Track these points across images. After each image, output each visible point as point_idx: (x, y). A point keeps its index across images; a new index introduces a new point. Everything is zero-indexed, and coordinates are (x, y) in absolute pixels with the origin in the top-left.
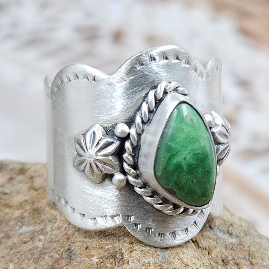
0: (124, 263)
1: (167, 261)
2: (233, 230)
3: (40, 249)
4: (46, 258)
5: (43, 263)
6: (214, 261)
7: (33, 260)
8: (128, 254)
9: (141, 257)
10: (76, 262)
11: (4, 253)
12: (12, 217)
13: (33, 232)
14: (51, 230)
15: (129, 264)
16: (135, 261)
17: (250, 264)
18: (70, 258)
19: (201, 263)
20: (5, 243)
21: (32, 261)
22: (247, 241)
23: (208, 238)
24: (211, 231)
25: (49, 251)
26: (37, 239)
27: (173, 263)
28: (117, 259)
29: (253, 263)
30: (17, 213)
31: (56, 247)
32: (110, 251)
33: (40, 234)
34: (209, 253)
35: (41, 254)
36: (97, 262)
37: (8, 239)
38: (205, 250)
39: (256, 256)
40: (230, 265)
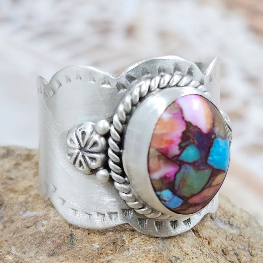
0: (124, 250)
1: (166, 249)
2: (234, 221)
3: (43, 234)
4: (48, 243)
5: (45, 247)
6: (213, 251)
7: (36, 245)
8: (129, 242)
9: (141, 244)
10: (77, 248)
11: (7, 237)
12: (16, 201)
13: (37, 217)
14: (54, 215)
15: (129, 251)
16: (136, 248)
17: (249, 255)
18: (71, 243)
19: (201, 252)
20: (9, 227)
21: (34, 245)
22: (247, 232)
23: (209, 228)
24: (212, 222)
25: (51, 237)
26: (40, 224)
27: (173, 251)
28: (117, 246)
29: (252, 254)
30: (22, 198)
31: (58, 232)
32: (111, 238)
33: (43, 219)
34: (209, 243)
35: (43, 239)
36: (98, 248)
37: (12, 223)
38: (205, 240)
39: (255, 248)
40: (230, 256)
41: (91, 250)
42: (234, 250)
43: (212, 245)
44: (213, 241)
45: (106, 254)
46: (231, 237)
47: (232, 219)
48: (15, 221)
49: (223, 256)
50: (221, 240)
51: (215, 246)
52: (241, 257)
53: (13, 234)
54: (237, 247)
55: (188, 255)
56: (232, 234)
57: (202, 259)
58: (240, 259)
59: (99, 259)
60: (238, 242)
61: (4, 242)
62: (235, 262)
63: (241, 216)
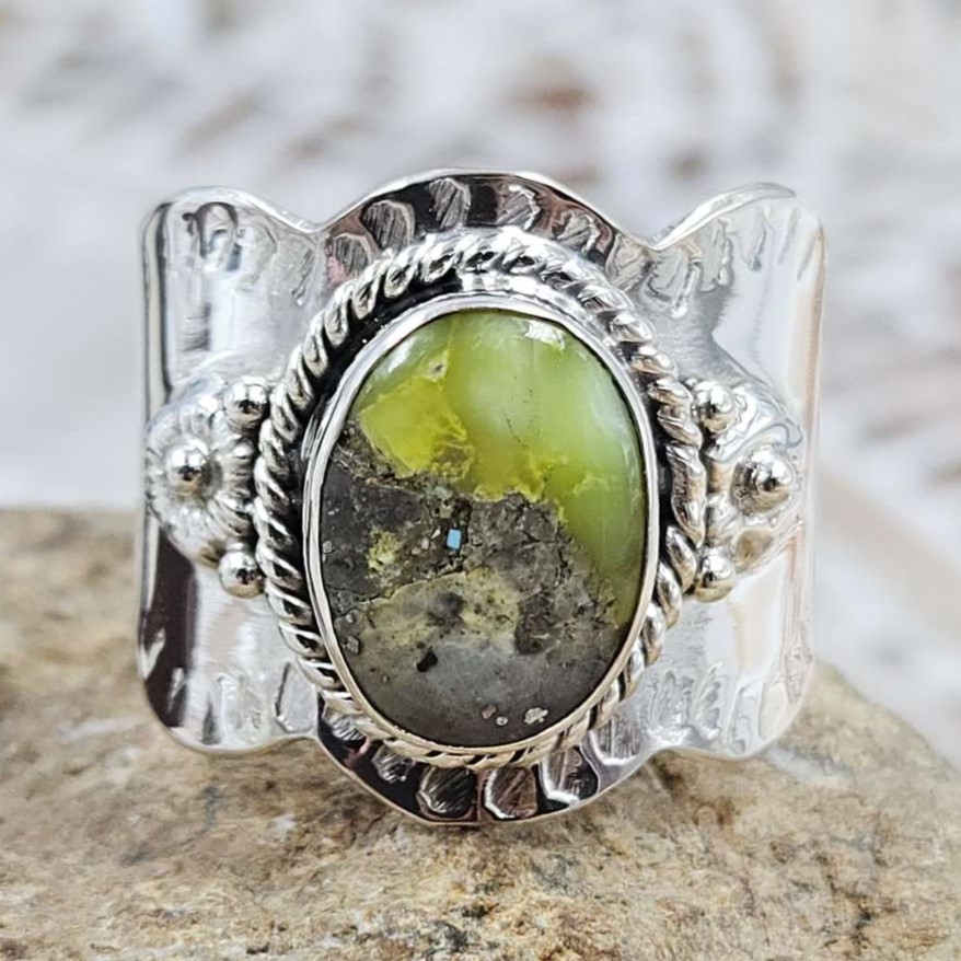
0: (378, 835)
2: (834, 746)
3: (118, 791)
4: (131, 819)
5: (118, 835)
6: (738, 849)
7: (89, 828)
10: (221, 832)
11: (6, 807)
12: (57, 689)
13: (108, 737)
15: (395, 839)
17: (871, 861)
20: (19, 774)
21: (82, 830)
22: (878, 782)
25: (145, 798)
26: (117, 758)
28: (359, 821)
29: (882, 859)
31: (170, 783)
33: (130, 741)
34: (721, 820)
36: (291, 832)
37: (31, 762)
38: (706, 809)
39: (897, 836)
40: (796, 864)
41: (265, 838)
42: (815, 844)
43: (735, 826)
44: (738, 813)
45: (314, 851)
46: (815, 800)
47: (828, 739)
48: (41, 753)
49: (773, 865)
50: (771, 811)
51: (744, 830)
52: (839, 868)
53: (28, 798)
54: (828, 833)
55: (620, 854)
56: (819, 791)
57: (673, 868)
58: (834, 875)
59: (288, 868)
60: (837, 818)
62: (813, 887)
63: (866, 729)
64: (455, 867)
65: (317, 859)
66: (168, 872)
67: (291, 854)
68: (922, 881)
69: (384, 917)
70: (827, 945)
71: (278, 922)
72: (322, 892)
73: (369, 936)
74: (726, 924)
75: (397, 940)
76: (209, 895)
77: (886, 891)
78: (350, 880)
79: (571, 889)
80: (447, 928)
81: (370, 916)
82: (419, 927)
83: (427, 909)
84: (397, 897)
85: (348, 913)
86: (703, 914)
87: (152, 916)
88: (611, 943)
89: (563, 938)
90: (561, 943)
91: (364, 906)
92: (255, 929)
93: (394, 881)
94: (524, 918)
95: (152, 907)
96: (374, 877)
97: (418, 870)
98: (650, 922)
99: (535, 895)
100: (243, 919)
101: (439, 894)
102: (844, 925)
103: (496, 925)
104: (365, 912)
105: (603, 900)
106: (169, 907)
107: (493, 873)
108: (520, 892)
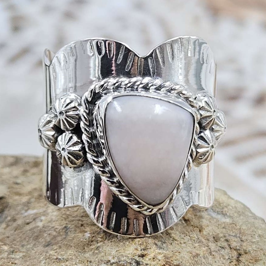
2: (227, 211)
3: (40, 228)
4: (45, 236)
5: (41, 240)
6: (204, 238)
10: (71, 238)
11: (9, 233)
12: (20, 202)
13: (36, 214)
17: (239, 240)
18: (66, 234)
19: (189, 238)
20: (11, 225)
21: (32, 239)
25: (48, 230)
26: (39, 220)
29: (242, 240)
30: (25, 199)
31: (54, 226)
33: (42, 215)
34: (200, 231)
35: (40, 232)
36: (89, 237)
37: (14, 222)
38: (196, 228)
39: (246, 234)
40: (220, 242)
41: (83, 239)
42: (225, 236)
43: (204, 232)
44: (204, 229)
45: (96, 242)
46: (223, 225)
47: (226, 209)
48: (17, 219)
49: (214, 242)
50: (212, 228)
51: (206, 233)
52: (232, 242)
53: (15, 231)
54: (228, 234)
55: (176, 240)
56: (224, 223)
57: (189, 244)
58: (230, 244)
59: (89, 246)
60: (230, 229)
61: (6, 239)
62: (225, 248)
63: (235, 206)
64: (135, 244)
65: (97, 244)
66: (57, 248)
67: (90, 243)
68: (253, 245)
69: (118, 258)
70: (230, 262)
71: (89, 260)
72: (100, 252)
73: (114, 263)
74: (205, 257)
75: (122, 264)
76: (70, 254)
77: (245, 248)
78: (107, 249)
79: (165, 249)
80: (135, 260)
81: (114, 258)
82: (127, 260)
83: (128, 255)
84: (120, 253)
85: (108, 257)
86: (199, 255)
87: (55, 260)
88: (178, 263)
89: (165, 262)
90: (165, 263)
91: (112, 255)
92: (84, 262)
93: (118, 248)
94: (154, 257)
95: (55, 257)
96: (113, 248)
97: (125, 245)
98: (187, 257)
99: (157, 251)
100: (80, 260)
101: (131, 251)
102: (234, 257)
103: (147, 259)
104: (112, 257)
105: (174, 252)
106: (60, 257)
107: (145, 246)
108: (153, 250)
